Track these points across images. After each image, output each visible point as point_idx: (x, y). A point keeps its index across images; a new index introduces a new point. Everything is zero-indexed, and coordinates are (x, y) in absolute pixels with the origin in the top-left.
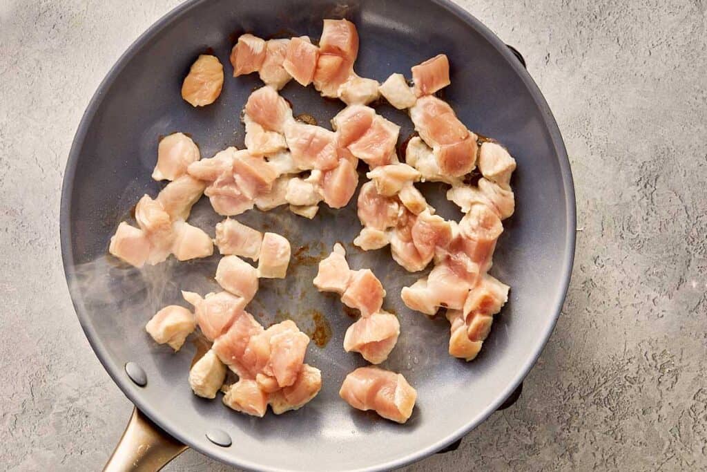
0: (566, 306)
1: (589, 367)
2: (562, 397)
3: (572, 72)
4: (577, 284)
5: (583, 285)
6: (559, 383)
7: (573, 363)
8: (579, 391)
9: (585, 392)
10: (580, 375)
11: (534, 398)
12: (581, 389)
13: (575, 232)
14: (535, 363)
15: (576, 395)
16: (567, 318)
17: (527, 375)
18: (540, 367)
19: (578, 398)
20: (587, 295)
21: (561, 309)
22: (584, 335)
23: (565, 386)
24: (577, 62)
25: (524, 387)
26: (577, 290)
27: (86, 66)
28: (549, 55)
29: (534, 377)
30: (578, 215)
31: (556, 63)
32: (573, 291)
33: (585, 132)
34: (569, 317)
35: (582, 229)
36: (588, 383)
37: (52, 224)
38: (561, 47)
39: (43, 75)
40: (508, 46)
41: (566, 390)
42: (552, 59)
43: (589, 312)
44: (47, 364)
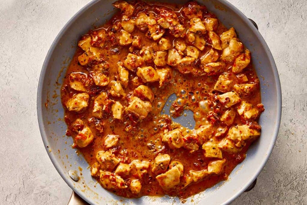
0: (277, 142)
1: (287, 171)
2: (275, 186)
3: (280, 32)
4: (282, 132)
5: (285, 133)
6: (274, 179)
7: (281, 170)
8: (283, 183)
9: (286, 183)
10: (284, 175)
11: (262, 186)
12: (284, 182)
13: (281, 107)
14: (262, 170)
15: (282, 185)
16: (278, 149)
17: (259, 175)
18: (265, 172)
19: (283, 186)
20: (287, 137)
21: (275, 144)
22: (286, 157)
23: (277, 180)
24: (282, 27)
25: (257, 181)
26: (283, 135)
27: (49, 28)
28: (269, 23)
29: (262, 176)
30: (282, 99)
31: (273, 27)
32: (281, 136)
33: (286, 60)
34: (278, 148)
35: (285, 106)
36: (287, 179)
37: (33, 104)
38: (275, 20)
39: (29, 33)
40: (250, 19)
41: (277, 182)
42: (271, 25)
43: (288, 145)
44: (31, 170)
